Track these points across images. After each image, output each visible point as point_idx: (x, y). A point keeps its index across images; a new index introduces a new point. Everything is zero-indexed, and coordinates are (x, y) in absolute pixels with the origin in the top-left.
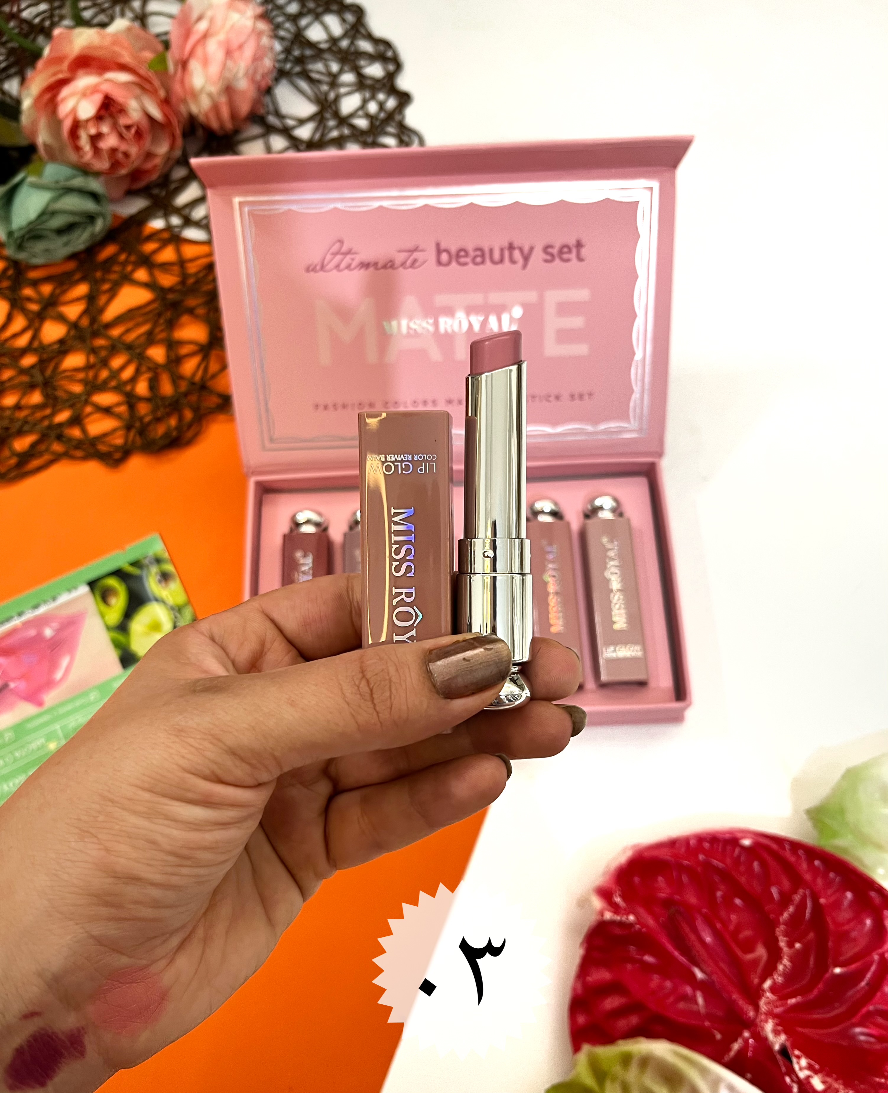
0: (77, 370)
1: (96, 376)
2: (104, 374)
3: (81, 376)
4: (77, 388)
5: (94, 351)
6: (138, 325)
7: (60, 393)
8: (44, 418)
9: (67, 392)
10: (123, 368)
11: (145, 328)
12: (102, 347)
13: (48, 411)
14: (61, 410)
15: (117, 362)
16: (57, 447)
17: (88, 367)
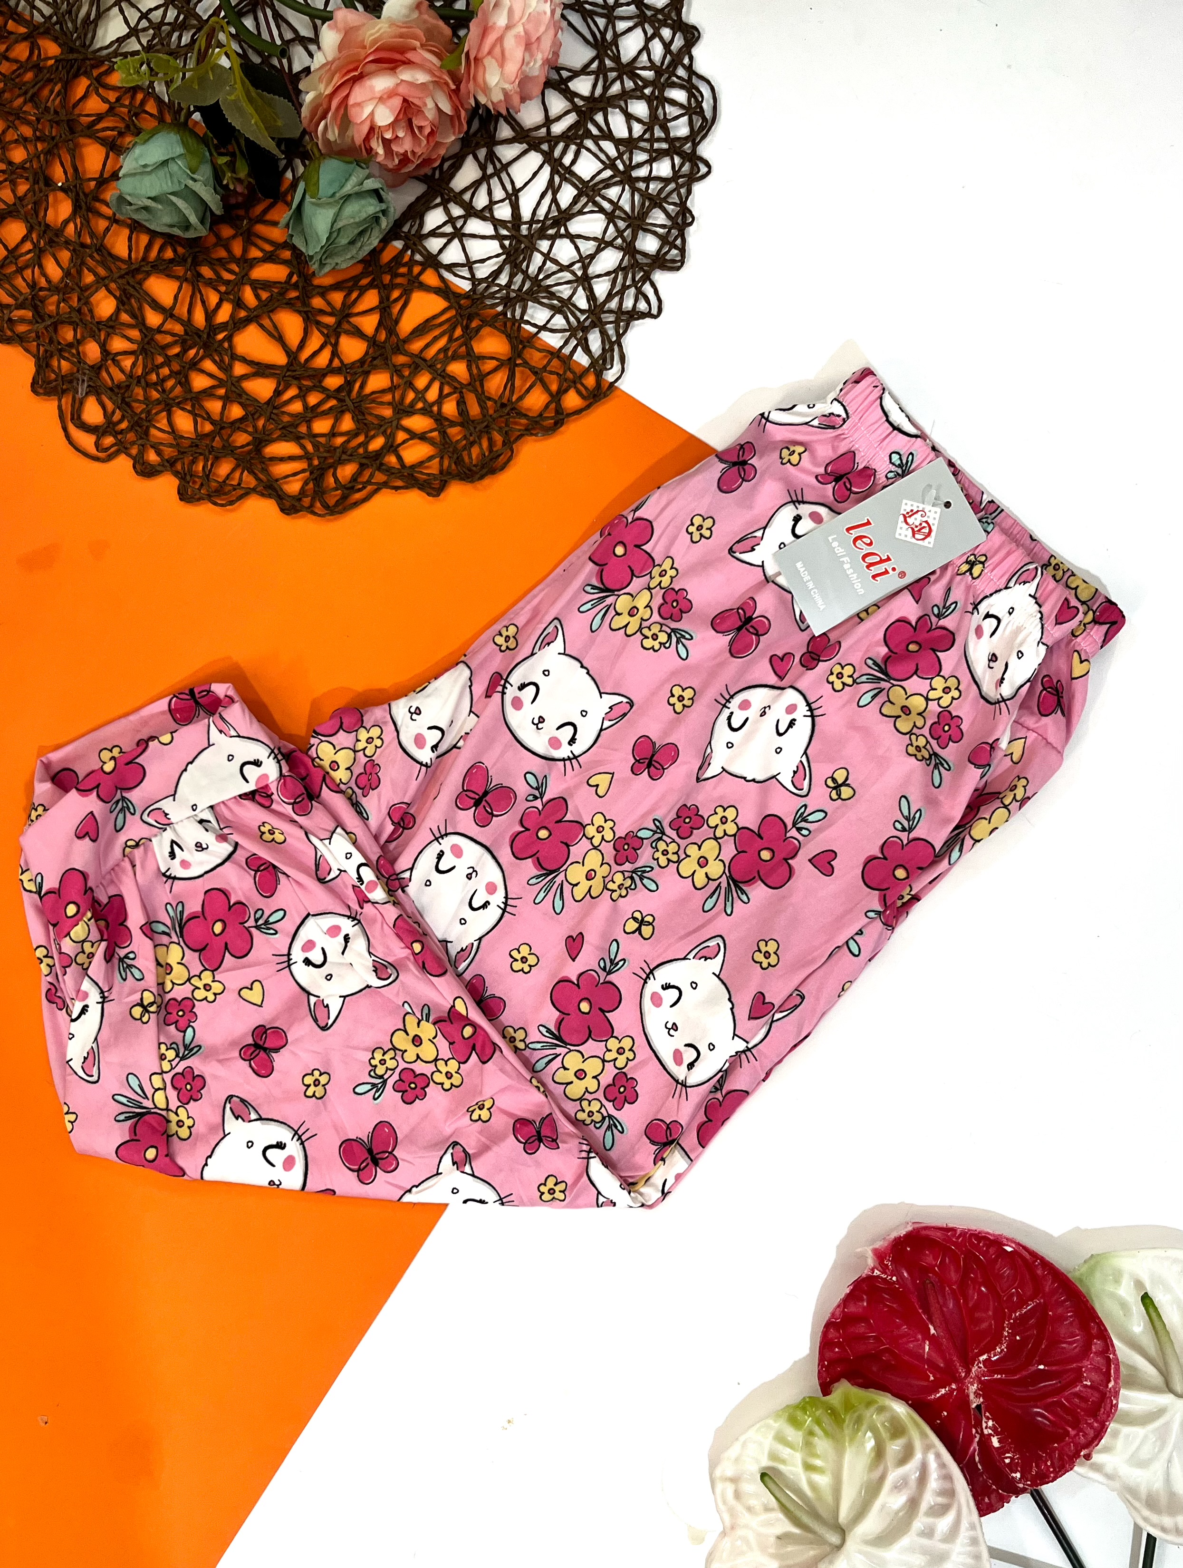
0: (383, 391)
1: (403, 397)
2: (411, 396)
3: (388, 398)
4: (388, 412)
5: (397, 371)
6: (436, 339)
7: (369, 418)
8: (360, 445)
9: (377, 416)
10: (428, 387)
11: (442, 342)
12: (403, 365)
13: (361, 439)
14: (373, 437)
15: (421, 381)
16: (380, 477)
17: (392, 389)
